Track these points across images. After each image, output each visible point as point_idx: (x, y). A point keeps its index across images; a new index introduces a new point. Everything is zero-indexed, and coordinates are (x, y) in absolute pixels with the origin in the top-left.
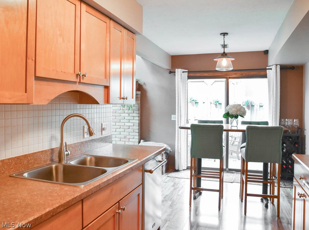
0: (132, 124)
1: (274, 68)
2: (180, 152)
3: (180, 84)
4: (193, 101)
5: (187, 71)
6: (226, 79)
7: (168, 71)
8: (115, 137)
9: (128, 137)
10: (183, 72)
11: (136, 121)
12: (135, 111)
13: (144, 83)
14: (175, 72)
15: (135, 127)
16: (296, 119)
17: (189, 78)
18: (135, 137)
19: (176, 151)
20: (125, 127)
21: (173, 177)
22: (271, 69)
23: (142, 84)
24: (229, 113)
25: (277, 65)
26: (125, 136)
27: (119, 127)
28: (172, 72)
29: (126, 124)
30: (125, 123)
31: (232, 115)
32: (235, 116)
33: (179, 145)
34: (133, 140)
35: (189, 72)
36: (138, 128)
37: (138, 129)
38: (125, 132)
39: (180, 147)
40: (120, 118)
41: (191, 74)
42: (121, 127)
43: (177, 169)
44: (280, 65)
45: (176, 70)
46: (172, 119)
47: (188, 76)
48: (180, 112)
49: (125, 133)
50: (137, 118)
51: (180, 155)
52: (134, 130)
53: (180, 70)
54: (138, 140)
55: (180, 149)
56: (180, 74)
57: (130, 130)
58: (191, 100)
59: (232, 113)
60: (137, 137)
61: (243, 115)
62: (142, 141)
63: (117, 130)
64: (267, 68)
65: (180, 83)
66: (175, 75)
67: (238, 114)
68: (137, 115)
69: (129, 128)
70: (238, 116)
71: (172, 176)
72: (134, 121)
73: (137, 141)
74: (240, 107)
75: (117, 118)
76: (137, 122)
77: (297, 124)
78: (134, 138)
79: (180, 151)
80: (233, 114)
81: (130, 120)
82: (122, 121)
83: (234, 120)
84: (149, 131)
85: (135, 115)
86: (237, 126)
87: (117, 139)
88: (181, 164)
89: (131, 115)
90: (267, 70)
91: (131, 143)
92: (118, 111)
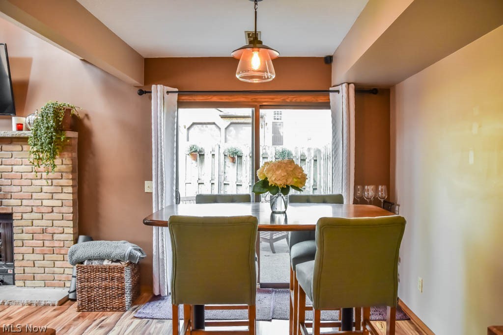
0: (59, 203)
1: (343, 88)
2: (163, 259)
3: (161, 117)
4: (195, 152)
5: (176, 90)
6: (254, 109)
7: (137, 90)
8: (21, 231)
9: (50, 230)
10: (168, 92)
11: (68, 196)
12: (64, 174)
13: (87, 115)
14: (150, 92)
15: (64, 209)
16: (382, 185)
17: (181, 104)
18: (66, 230)
19: (154, 257)
20: (44, 210)
21: (145, 318)
22: (338, 91)
23: (81, 116)
24: (268, 182)
25: (349, 84)
26: (44, 228)
27: (29, 209)
28: (144, 92)
29: (45, 203)
30: (44, 201)
31: (275, 186)
32: (283, 189)
33: (160, 245)
34: (63, 237)
35: (181, 93)
36: (71, 210)
37: (72, 213)
38: (42, 219)
39: (163, 249)
40: (30, 189)
41: (185, 98)
42: (34, 208)
43: (157, 293)
44: (354, 84)
45: (153, 87)
46: (146, 190)
47: (178, 102)
48: (162, 176)
49: (44, 223)
50: (70, 190)
51: (163, 265)
52: (64, 215)
53: (160, 87)
54: (72, 235)
55: (163, 252)
56: (160, 96)
57: (54, 216)
58: (192, 151)
59: (276, 182)
60: (71, 230)
61: (299, 185)
62: (81, 238)
63: (25, 216)
64: (331, 89)
65: (161, 114)
66: (150, 98)
67: (288, 183)
68: (71, 182)
69: (52, 211)
70: (288, 187)
71: (143, 316)
72: (62, 196)
73: (71, 237)
74: (293, 167)
75: (23, 190)
76: (70, 197)
77: (384, 195)
78: (63, 233)
79: (163, 256)
80: (278, 183)
81: (54, 194)
82: (35, 196)
83: (277, 197)
84: (97, 216)
85: (63, 182)
86: (284, 212)
87: (24, 236)
88: (164, 284)
89: (55, 182)
90: (331, 94)
91: (56, 244)
92: (26, 175)
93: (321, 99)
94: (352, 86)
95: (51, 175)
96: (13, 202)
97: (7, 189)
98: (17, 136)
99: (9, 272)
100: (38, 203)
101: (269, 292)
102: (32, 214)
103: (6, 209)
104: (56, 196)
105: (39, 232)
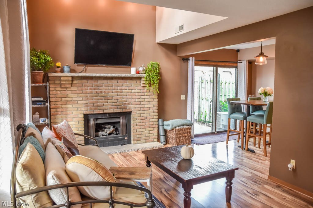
0: (152, 106)
9: (148, 118)
11: (156, 102)
12: (154, 93)
15: (154, 108)
20: (145, 109)
26: (146, 117)
27: (139, 109)
30: (146, 105)
34: (153, 120)
36: (157, 108)
37: (157, 110)
38: (145, 113)
42: (142, 109)
46: (182, 99)
49: (145, 115)
50: (157, 100)
52: (154, 111)
54: (157, 119)
57: (150, 111)
60: (157, 117)
63: (137, 112)
64: (238, 61)
68: (157, 97)
69: (149, 109)
72: (154, 103)
75: (137, 101)
78: (154, 118)
82: (142, 103)
89: (151, 96)
90: (238, 63)
91: (151, 123)
92: (138, 94)
93: (235, 65)
94: (248, 61)
95: (149, 94)
96: (132, 106)
97: (130, 100)
98: (139, 76)
99: (126, 139)
100: (143, 106)
101: (219, 134)
102: (141, 111)
103: (129, 110)
104: (151, 103)
105: (144, 119)
